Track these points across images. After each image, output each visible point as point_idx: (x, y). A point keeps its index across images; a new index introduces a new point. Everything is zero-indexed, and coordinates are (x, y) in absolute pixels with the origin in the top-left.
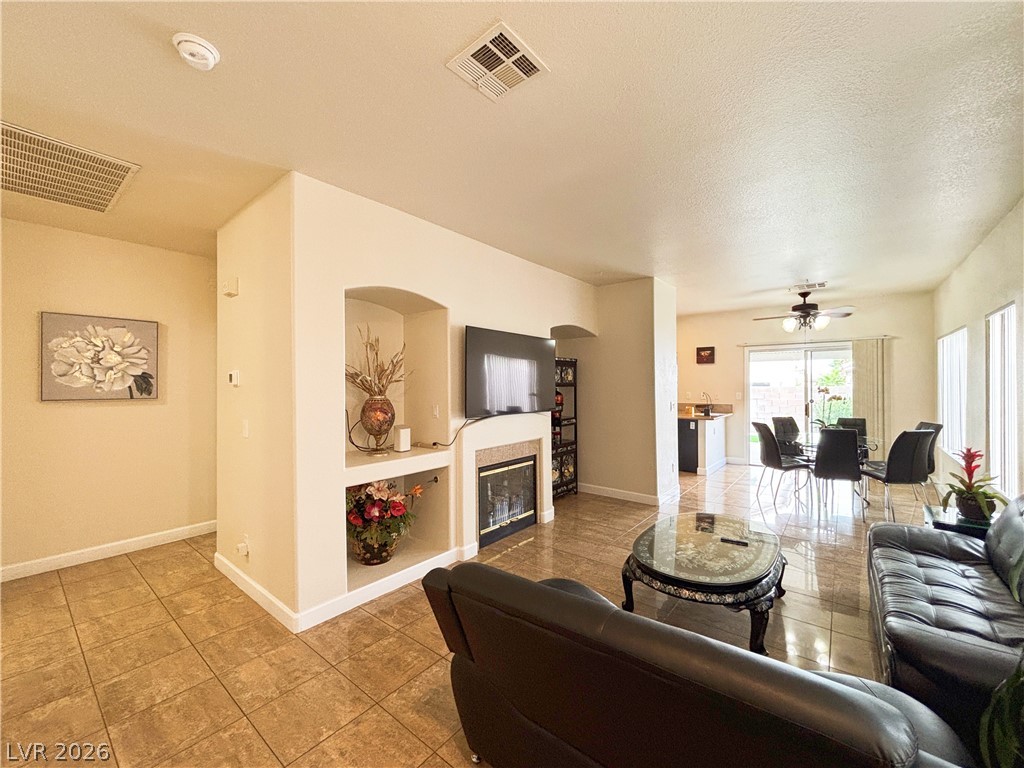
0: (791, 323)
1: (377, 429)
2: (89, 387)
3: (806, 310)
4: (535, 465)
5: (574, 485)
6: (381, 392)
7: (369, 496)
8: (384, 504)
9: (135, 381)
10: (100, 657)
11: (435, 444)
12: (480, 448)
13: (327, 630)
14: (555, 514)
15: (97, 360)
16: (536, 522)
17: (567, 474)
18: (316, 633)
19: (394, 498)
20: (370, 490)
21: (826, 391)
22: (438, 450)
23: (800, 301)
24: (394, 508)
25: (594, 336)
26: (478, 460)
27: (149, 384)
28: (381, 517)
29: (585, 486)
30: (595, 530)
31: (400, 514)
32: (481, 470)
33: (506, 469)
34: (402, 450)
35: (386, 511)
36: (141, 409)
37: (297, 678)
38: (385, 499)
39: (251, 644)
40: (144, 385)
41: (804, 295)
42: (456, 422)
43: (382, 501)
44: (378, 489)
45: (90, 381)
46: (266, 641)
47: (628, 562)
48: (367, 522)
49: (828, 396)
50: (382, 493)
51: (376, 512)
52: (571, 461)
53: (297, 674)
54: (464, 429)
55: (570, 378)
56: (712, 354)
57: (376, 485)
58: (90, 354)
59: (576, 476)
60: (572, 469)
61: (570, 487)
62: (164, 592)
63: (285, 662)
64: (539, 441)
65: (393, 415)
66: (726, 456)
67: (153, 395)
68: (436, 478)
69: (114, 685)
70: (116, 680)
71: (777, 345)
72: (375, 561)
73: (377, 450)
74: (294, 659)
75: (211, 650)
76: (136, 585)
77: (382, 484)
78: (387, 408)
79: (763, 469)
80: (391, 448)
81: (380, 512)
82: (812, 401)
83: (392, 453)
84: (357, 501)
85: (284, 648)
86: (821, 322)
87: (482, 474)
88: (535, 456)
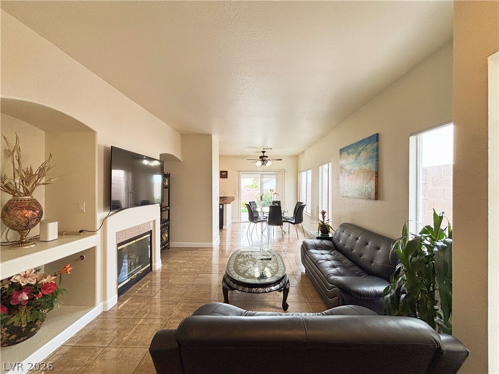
0: (259, 163)
3: (263, 159)
4: (151, 236)
5: (168, 244)
6: (28, 194)
8: (33, 288)
11: (81, 232)
12: (118, 231)
14: (162, 263)
16: (151, 270)
17: (164, 239)
19: (44, 281)
20: (17, 280)
21: (273, 191)
23: (262, 154)
24: (45, 289)
25: (181, 161)
26: (117, 239)
29: (173, 244)
30: (188, 267)
31: (52, 292)
32: (119, 245)
33: (134, 241)
34: (50, 240)
35: (37, 293)
38: (33, 283)
41: (263, 152)
42: (101, 214)
43: (31, 285)
44: (25, 277)
47: (224, 280)
49: (273, 193)
50: (30, 279)
51: (24, 297)
52: (166, 231)
54: (108, 219)
55: (167, 184)
56: (227, 174)
57: (22, 274)
59: (169, 239)
60: (167, 236)
61: (166, 245)
64: (154, 221)
65: (41, 212)
66: (232, 219)
68: (82, 257)
71: (251, 172)
77: (28, 272)
78: (35, 206)
79: (249, 223)
80: (39, 239)
81: (30, 296)
82: (263, 195)
83: (39, 244)
86: (269, 164)
87: (119, 248)
88: (151, 231)
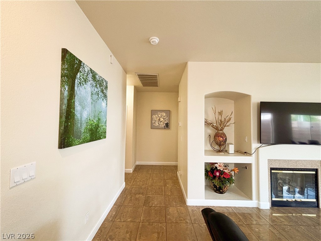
1: (219, 143)
2: (158, 126)
4: (317, 174)
6: (221, 130)
7: (216, 168)
8: (221, 172)
9: (166, 125)
10: (150, 188)
11: (245, 153)
12: (270, 159)
13: (195, 209)
15: (159, 120)
16: (318, 207)
18: (192, 208)
19: (225, 171)
20: (216, 165)
22: (247, 155)
24: (225, 175)
26: (270, 164)
27: (168, 125)
28: (219, 176)
31: (228, 177)
32: (272, 169)
33: (292, 172)
34: (231, 153)
35: (222, 175)
36: (166, 131)
37: (181, 220)
38: (222, 170)
39: (175, 202)
40: (167, 126)
42: (255, 145)
44: (220, 166)
45: (158, 124)
46: (179, 203)
48: (215, 177)
50: (221, 168)
51: (218, 174)
53: (182, 218)
54: (260, 148)
57: (219, 164)
58: (158, 119)
62: (165, 178)
63: (181, 213)
65: (226, 139)
67: (169, 128)
68: (246, 167)
69: (149, 197)
70: (149, 195)
72: (218, 192)
73: (220, 151)
74: (183, 213)
75: (167, 199)
76: (162, 174)
77: (221, 164)
78: (223, 136)
80: (226, 151)
81: (219, 174)
83: (226, 153)
84: (212, 168)
85: (182, 208)
87: (273, 171)
88: (317, 169)
